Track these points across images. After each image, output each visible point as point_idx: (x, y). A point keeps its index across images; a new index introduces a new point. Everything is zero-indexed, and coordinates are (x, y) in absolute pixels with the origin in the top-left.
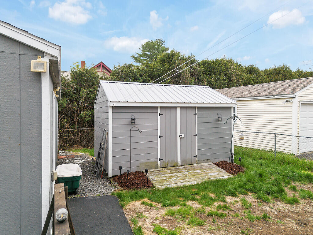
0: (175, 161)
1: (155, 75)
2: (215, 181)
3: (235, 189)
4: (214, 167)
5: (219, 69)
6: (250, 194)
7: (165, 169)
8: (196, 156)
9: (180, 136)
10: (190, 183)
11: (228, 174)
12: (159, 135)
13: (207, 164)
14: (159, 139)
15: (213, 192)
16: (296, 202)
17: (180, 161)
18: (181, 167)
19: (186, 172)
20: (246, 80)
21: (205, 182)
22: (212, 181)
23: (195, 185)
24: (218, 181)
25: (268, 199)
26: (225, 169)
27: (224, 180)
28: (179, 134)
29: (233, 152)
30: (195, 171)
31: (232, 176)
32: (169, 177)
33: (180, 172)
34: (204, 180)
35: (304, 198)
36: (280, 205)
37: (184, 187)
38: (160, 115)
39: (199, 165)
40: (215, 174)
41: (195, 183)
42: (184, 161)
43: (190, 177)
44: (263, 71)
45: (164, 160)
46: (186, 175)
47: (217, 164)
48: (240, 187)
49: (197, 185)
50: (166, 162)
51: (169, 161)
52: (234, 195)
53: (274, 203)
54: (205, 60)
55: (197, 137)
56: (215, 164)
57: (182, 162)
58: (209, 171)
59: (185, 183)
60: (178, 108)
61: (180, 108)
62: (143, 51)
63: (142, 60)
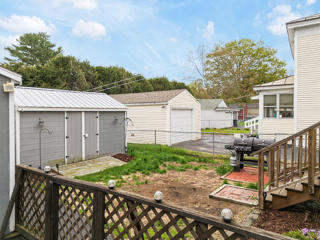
0: (81, 157)
2: (113, 168)
3: (129, 170)
4: (112, 159)
5: (113, 76)
6: (138, 172)
7: (72, 164)
8: (98, 152)
9: (84, 136)
10: (95, 172)
11: (123, 162)
12: (66, 135)
13: (107, 157)
14: (66, 139)
15: (113, 175)
16: (165, 172)
17: (84, 157)
18: (85, 162)
19: (90, 165)
20: (135, 87)
21: (106, 169)
22: (111, 168)
23: (99, 172)
24: (116, 168)
25: (149, 173)
26: (121, 159)
27: (120, 167)
28: (83, 134)
29: (126, 146)
30: (98, 163)
31: (126, 163)
32: (76, 169)
33: (85, 165)
34: (105, 168)
35: (169, 169)
36: (156, 175)
37: (90, 175)
38: (66, 118)
39: (100, 158)
40: (114, 163)
41: (99, 171)
42: (88, 156)
43: (94, 168)
44: (148, 80)
45: (70, 157)
46: (90, 167)
47: (115, 157)
48: (132, 168)
49: (101, 172)
50: (72, 158)
51: (75, 157)
52: (127, 174)
53: (152, 174)
54: (100, 67)
55: (98, 136)
56: (113, 156)
57: (86, 157)
58: (109, 162)
59: (90, 172)
60: (82, 112)
61: (84, 112)
62: (21, 44)
63: (21, 54)
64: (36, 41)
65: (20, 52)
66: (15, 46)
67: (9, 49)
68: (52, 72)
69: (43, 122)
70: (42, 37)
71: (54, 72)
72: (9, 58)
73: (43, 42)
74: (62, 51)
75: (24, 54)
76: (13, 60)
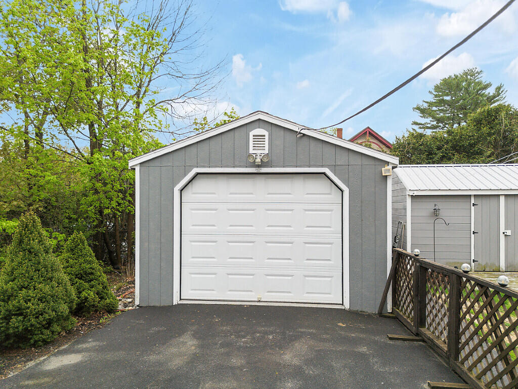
1: (463, 145)
7: (481, 273)
9: (504, 233)
12: (473, 230)
14: (473, 236)
17: (504, 265)
18: (505, 273)
19: (512, 279)
28: (502, 229)
38: (474, 205)
42: (510, 266)
45: (480, 261)
50: (483, 265)
51: (487, 263)
57: (507, 267)
60: (501, 197)
61: (504, 197)
62: (436, 96)
63: (435, 111)
64: (458, 87)
65: (434, 108)
66: (427, 102)
67: (418, 108)
68: (470, 136)
69: (439, 210)
70: (469, 77)
71: (473, 136)
72: (419, 122)
73: (469, 85)
74: (502, 92)
75: (439, 110)
76: (423, 123)
